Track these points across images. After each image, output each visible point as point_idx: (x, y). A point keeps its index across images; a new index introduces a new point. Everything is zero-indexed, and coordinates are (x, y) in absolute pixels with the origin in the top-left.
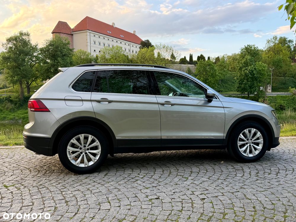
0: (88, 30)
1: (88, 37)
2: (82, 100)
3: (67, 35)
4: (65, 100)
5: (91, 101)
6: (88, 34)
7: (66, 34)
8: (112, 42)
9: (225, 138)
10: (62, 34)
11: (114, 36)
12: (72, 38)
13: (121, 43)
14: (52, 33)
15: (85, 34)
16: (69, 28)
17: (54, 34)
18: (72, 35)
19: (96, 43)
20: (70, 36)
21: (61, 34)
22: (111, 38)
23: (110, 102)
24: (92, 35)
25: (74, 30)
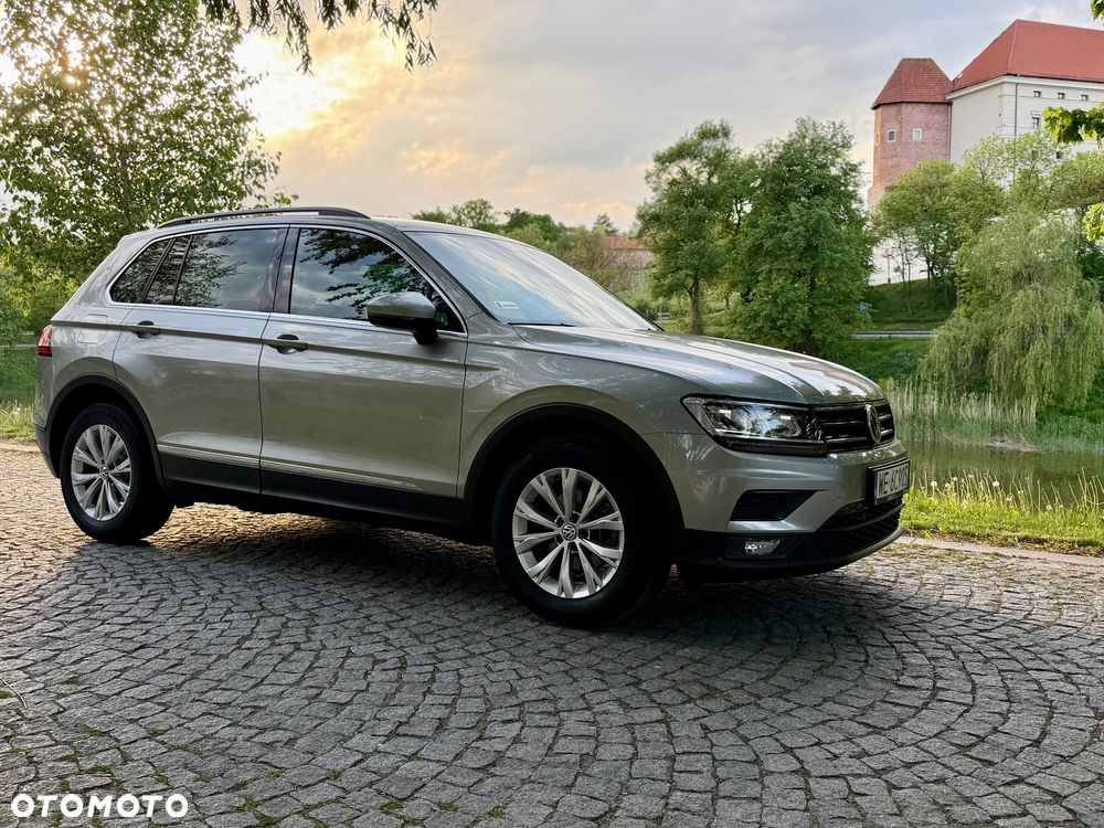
0: (1008, 74)
1: (1009, 103)
3: (929, 107)
6: (1008, 90)
7: (922, 106)
10: (910, 106)
12: (949, 117)
14: (875, 108)
15: (997, 91)
16: (944, 78)
17: (880, 109)
18: (950, 104)
20: (942, 108)
21: (904, 106)
24: (1029, 92)
25: (957, 85)
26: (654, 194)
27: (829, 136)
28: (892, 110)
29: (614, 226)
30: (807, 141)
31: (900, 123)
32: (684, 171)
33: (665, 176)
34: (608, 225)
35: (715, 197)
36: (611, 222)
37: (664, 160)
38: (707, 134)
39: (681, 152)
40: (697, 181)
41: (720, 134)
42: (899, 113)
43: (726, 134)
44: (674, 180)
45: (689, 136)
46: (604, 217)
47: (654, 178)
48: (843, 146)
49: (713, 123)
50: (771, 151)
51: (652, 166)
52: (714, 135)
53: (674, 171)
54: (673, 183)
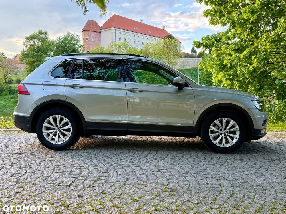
0: (113, 27)
1: (114, 34)
2: (57, 85)
4: (43, 85)
5: (64, 86)
6: (114, 31)
7: (94, 32)
8: (138, 38)
9: (194, 126)
10: (91, 32)
11: (140, 32)
12: (100, 36)
13: (147, 38)
14: (82, 31)
15: (111, 31)
16: (98, 26)
17: (84, 32)
18: (100, 32)
19: (121, 39)
20: (99, 33)
22: (137, 35)
23: (82, 87)
24: (118, 32)
25: (102, 28)
26: (26, 48)
27: (75, 37)
28: (87, 32)
29: (6, 56)
30: (69, 38)
31: (89, 36)
32: (34, 42)
33: (29, 43)
34: (4, 56)
35: (44, 50)
36: (4, 55)
37: (28, 39)
38: (41, 33)
39: (33, 37)
40: (39, 45)
41: (45, 33)
42: (89, 33)
43: (46, 34)
44: (32, 44)
45: (36, 33)
46: (2, 53)
47: (25, 43)
48: (79, 40)
49: (43, 30)
50: (60, 39)
51: (25, 40)
52: (43, 33)
53: (31, 42)
54: (31, 45)
